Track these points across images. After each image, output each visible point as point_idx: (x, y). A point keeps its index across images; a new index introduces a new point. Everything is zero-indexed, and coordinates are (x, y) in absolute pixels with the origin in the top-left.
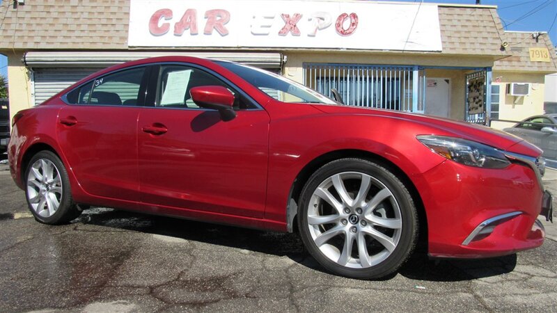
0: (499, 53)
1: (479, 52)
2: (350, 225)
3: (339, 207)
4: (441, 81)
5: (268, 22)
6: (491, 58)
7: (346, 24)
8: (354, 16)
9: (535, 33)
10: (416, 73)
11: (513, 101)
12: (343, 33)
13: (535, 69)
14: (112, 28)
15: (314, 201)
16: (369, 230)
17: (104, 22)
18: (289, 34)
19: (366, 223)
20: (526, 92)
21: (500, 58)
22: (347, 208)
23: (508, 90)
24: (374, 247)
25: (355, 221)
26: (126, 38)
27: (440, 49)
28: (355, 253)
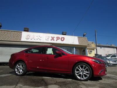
0: (88, 45)
1: (84, 45)
2: (82, 73)
3: (80, 70)
4: (78, 50)
5: (49, 38)
6: (86, 46)
7: (63, 39)
8: (64, 38)
9: (92, 42)
10: (74, 48)
11: (90, 53)
12: (62, 41)
13: (93, 48)
14: (18, 37)
15: (76, 69)
16: (85, 73)
17: (16, 36)
18: (52, 40)
19: (84, 72)
20: (92, 52)
21: (88, 46)
22: (81, 70)
23: (89, 52)
24: (85, 76)
25: (82, 72)
26: (21, 39)
27: (78, 44)
28: (83, 77)
